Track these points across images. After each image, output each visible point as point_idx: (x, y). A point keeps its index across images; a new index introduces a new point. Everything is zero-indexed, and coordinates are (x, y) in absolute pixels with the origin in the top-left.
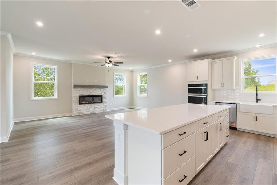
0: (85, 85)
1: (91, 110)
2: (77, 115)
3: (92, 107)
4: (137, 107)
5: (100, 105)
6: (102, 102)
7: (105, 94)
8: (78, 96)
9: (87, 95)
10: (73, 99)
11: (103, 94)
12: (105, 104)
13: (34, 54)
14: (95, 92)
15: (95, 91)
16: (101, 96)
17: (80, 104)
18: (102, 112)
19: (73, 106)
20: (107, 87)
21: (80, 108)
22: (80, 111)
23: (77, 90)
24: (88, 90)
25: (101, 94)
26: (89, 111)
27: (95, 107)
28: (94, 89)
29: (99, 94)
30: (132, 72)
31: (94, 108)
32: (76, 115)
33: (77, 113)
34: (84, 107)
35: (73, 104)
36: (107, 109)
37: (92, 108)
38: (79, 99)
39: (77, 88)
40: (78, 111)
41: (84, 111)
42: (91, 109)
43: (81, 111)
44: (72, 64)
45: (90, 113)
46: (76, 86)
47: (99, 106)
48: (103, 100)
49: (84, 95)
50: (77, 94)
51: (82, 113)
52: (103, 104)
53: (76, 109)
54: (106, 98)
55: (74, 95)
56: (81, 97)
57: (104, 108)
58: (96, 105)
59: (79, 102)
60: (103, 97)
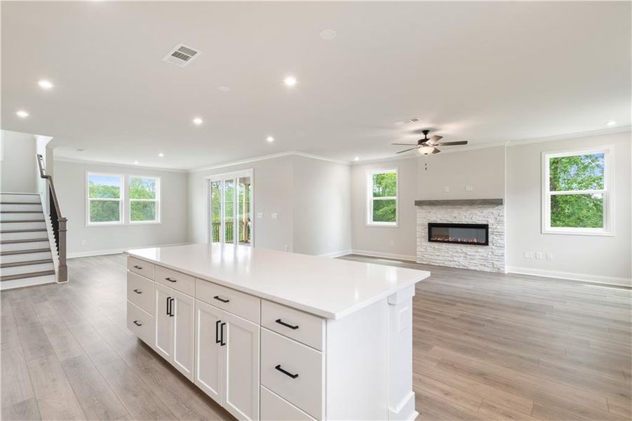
1: (455, 259)
2: (425, 263)
3: (457, 252)
5: (481, 250)
7: (500, 222)
8: (426, 223)
9: (445, 222)
10: (418, 228)
11: (491, 222)
12: (497, 252)
14: (465, 216)
15: (465, 214)
16: (485, 227)
17: (430, 240)
18: (487, 270)
19: (418, 244)
21: (429, 250)
22: (430, 257)
23: (423, 211)
24: (450, 210)
25: (485, 223)
26: (451, 261)
27: (467, 254)
28: (465, 208)
29: (479, 223)
33: (424, 259)
34: (439, 250)
35: (418, 240)
37: (460, 254)
38: (427, 230)
39: (424, 207)
40: (426, 256)
41: (440, 258)
42: (455, 256)
43: (433, 257)
44: (417, 158)
45: (452, 265)
46: (419, 203)
48: (490, 240)
49: (439, 221)
50: (425, 220)
51: (435, 261)
52: (492, 249)
53: (423, 250)
54: (501, 234)
55: (419, 221)
56: (431, 226)
57: (495, 262)
58: (470, 249)
59: (428, 237)
60: (490, 230)
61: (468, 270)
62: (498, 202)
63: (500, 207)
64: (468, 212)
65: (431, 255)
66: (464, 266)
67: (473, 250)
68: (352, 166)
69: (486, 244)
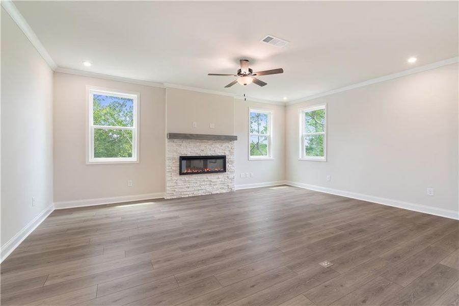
0: (190, 134)
1: (203, 187)
2: (176, 197)
3: (204, 181)
4: (297, 183)
5: (221, 176)
6: (225, 170)
7: (232, 153)
8: (177, 157)
10: (167, 163)
11: (227, 153)
12: (231, 176)
13: (87, 65)
14: (210, 149)
15: (210, 147)
16: (223, 158)
17: (181, 174)
18: (224, 191)
19: (168, 178)
20: (234, 138)
21: (180, 183)
22: (180, 190)
23: (175, 144)
24: (198, 144)
25: (223, 154)
26: (199, 190)
27: (211, 181)
28: (210, 142)
29: (220, 154)
30: (285, 106)
31: (208, 183)
32: (173, 197)
33: (175, 193)
34: (189, 181)
35: (168, 174)
36: (235, 186)
37: (206, 183)
38: (178, 163)
39: (175, 140)
40: (176, 190)
41: (190, 190)
42: (203, 185)
43: (183, 190)
44: (165, 89)
45: (200, 193)
46: (172, 136)
47: (218, 178)
48: (227, 167)
49: (189, 155)
50: (175, 154)
51: (185, 193)
52: (227, 174)
53: (173, 184)
54: (232, 162)
55: (168, 155)
56: (182, 158)
57: (229, 184)
58: (213, 177)
59: (179, 171)
60: (227, 160)
61: (212, 194)
63: (235, 142)
64: (213, 146)
65: (182, 188)
66: (209, 192)
67: (215, 177)
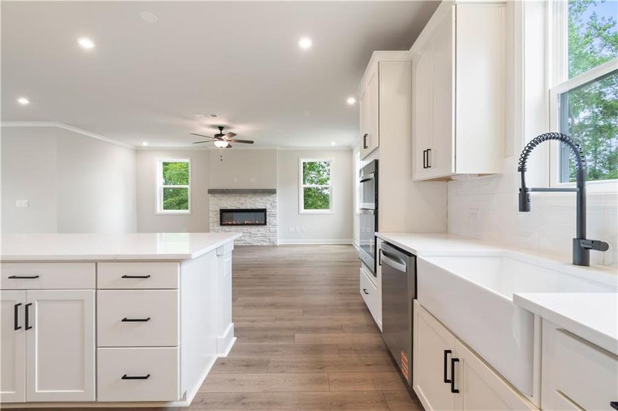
0: (227, 190)
1: (242, 238)
5: (261, 229)
7: (274, 207)
8: (218, 210)
9: (233, 208)
10: (211, 215)
11: (268, 207)
12: (272, 230)
14: (250, 203)
15: (250, 201)
16: (264, 211)
17: (221, 224)
18: (266, 244)
23: (216, 199)
24: (238, 198)
25: (264, 208)
27: (251, 233)
28: (249, 196)
29: (260, 208)
31: (248, 234)
35: (211, 224)
36: (278, 240)
38: (219, 215)
39: (217, 195)
46: (211, 192)
47: (259, 231)
48: (268, 221)
49: (229, 208)
50: (216, 207)
52: (268, 227)
54: (274, 216)
55: (212, 208)
56: (223, 211)
57: (271, 238)
58: (253, 229)
59: (219, 222)
60: (267, 213)
61: (253, 246)
62: (273, 192)
63: (274, 195)
64: (253, 199)
66: (249, 243)
67: (256, 230)
68: (138, 151)
69: (265, 224)
